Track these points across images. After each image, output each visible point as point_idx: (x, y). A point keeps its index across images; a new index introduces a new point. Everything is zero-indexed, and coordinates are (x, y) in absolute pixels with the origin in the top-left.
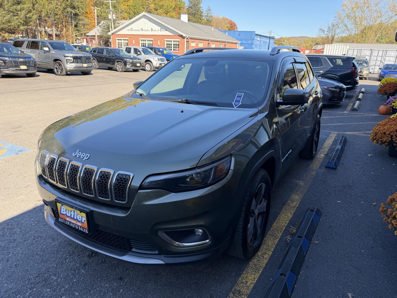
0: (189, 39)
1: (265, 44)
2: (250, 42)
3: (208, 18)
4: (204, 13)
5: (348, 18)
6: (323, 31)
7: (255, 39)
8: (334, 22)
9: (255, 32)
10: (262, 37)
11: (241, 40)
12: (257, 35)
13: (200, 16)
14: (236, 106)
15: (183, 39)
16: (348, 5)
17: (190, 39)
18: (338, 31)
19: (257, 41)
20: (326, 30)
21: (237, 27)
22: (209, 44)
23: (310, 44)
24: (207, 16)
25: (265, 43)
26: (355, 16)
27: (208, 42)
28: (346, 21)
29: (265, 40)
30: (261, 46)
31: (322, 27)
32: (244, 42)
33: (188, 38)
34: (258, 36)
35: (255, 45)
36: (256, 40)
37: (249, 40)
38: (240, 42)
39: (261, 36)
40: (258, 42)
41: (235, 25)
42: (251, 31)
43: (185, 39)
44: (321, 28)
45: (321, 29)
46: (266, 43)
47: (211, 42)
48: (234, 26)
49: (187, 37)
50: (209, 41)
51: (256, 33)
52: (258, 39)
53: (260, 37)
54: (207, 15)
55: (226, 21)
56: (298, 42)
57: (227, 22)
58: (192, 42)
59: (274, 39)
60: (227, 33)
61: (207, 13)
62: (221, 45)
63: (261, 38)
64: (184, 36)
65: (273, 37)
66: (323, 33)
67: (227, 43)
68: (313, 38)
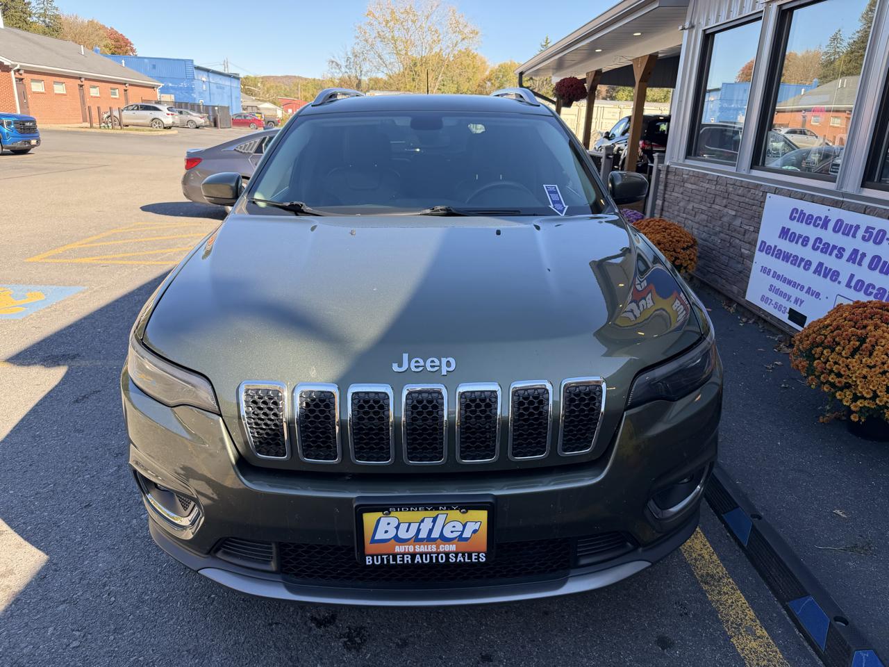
0: (22, 72)
1: (220, 90)
2: (184, 84)
3: (47, 20)
4: (32, 5)
5: (382, 41)
6: (337, 65)
7: (196, 77)
8: (356, 47)
9: (192, 60)
10: (210, 74)
11: (160, 79)
12: (198, 68)
13: (22, 14)
14: (562, 213)
15: (7, 73)
16: (377, 15)
17: (26, 72)
18: (366, 66)
19: (201, 83)
20: (343, 63)
21: (134, 47)
22: (81, 86)
23: (311, 92)
24: (45, 16)
25: (221, 88)
26: (393, 37)
27: (78, 82)
28: (379, 46)
29: (220, 82)
30: (214, 94)
31: (334, 57)
32: (170, 85)
33: (18, 70)
34: (202, 72)
35: (199, 93)
36: (198, 80)
37: (182, 80)
38: (162, 85)
39: (208, 71)
40: (204, 86)
41: (127, 43)
42: (183, 60)
43: (12, 72)
44: (333, 59)
45: (333, 62)
46: (223, 88)
47: (86, 83)
48: (126, 46)
49: (16, 68)
50: (80, 78)
51: (196, 63)
52: (204, 79)
53: (206, 73)
54: (42, 11)
55: (101, 32)
56: (286, 89)
57: (105, 34)
58: (33, 80)
59: (238, 79)
60: (123, 61)
61: (42, 6)
62: (114, 89)
63: (208, 76)
64: (6, 63)
65: (236, 74)
66: (338, 71)
67: (130, 85)
68: (314, 80)
